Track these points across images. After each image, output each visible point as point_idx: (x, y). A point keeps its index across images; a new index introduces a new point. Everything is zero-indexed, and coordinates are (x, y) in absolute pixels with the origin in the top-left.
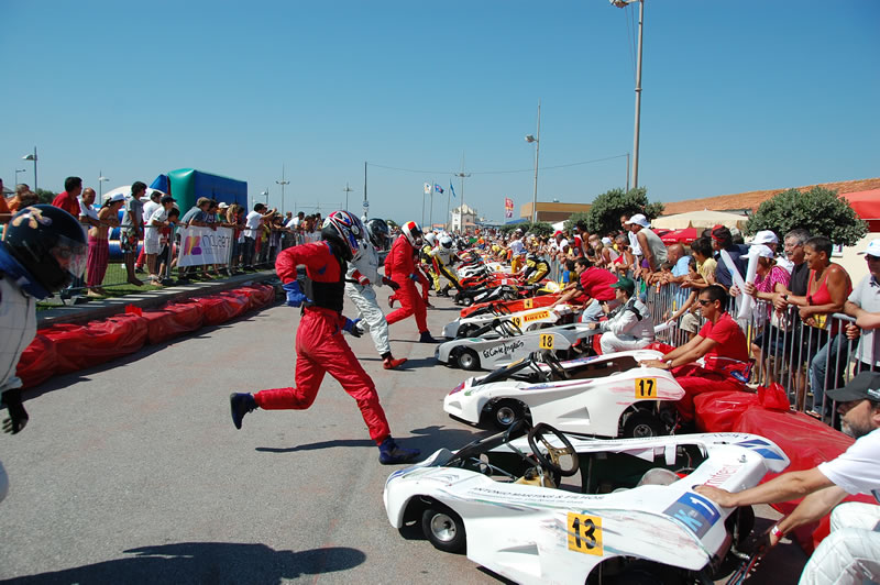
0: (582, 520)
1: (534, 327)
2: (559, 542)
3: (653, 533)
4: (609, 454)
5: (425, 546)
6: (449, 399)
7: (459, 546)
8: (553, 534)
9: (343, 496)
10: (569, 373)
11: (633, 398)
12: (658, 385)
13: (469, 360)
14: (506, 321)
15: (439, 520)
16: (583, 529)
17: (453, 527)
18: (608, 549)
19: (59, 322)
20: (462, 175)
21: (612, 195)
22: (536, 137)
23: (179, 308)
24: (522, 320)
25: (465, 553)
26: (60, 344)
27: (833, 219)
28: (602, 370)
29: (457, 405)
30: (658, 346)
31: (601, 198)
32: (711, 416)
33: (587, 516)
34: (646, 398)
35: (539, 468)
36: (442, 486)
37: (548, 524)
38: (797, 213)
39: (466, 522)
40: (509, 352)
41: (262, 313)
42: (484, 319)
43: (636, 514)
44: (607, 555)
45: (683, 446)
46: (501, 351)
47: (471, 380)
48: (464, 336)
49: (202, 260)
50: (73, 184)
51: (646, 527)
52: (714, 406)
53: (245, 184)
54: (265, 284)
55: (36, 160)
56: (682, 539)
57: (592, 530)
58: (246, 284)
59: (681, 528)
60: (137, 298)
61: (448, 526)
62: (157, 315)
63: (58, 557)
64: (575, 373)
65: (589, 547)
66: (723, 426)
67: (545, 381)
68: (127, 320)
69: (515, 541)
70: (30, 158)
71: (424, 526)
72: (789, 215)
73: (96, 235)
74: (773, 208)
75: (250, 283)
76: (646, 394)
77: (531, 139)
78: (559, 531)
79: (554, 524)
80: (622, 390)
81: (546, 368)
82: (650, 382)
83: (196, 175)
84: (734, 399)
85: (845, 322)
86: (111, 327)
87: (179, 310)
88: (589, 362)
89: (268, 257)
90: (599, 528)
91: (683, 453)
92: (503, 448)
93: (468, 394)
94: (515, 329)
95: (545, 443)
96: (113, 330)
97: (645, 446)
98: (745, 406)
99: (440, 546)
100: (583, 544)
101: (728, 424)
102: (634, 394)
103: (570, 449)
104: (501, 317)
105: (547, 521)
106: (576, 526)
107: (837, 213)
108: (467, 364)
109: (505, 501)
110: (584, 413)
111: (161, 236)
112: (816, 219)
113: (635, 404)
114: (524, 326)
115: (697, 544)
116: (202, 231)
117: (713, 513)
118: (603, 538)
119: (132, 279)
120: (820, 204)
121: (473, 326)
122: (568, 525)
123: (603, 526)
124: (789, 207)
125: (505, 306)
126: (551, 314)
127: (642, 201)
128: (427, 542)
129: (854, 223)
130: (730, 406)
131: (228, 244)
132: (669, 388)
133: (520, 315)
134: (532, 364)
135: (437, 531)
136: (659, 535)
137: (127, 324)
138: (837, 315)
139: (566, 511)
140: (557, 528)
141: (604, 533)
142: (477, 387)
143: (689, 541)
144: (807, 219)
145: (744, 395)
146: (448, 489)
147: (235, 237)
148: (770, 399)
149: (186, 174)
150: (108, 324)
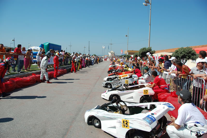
0: (125, 121)
1: (124, 78)
2: (120, 126)
3: (140, 123)
4: (135, 106)
5: (92, 127)
6: (102, 94)
7: (100, 127)
8: (119, 124)
9: (76, 116)
10: (130, 89)
11: (143, 94)
12: (149, 91)
13: (109, 86)
14: (118, 77)
15: (96, 121)
16: (125, 123)
17: (99, 123)
18: (130, 127)
19: (16, 77)
20: (111, 44)
21: (144, 49)
22: (128, 35)
24: (121, 77)
25: (101, 128)
26: (17, 82)
27: (191, 54)
28: (137, 88)
29: (104, 96)
30: (151, 83)
31: (141, 49)
32: (160, 98)
33: (126, 120)
34: (146, 94)
35: (119, 109)
36: (96, 113)
37: (118, 122)
38: (183, 53)
39: (101, 121)
40: (118, 84)
41: (63, 75)
42: (113, 77)
43: (136, 119)
44: (130, 129)
45: (151, 105)
46: (116, 84)
47: (108, 90)
48: (108, 81)
50: (19, 46)
51: (139, 122)
52: (161, 96)
53: (61, 46)
54: (65, 69)
55: (14, 41)
56: (146, 125)
57: (127, 123)
58: (60, 69)
59: (146, 122)
60: (35, 72)
61: (98, 122)
62: (39, 75)
63: (11, 128)
64: (131, 89)
65: (126, 127)
66: (163, 100)
67: (124, 90)
68: (32, 76)
69: (111, 126)
70: (13, 40)
71: (92, 122)
72: (181, 53)
74: (178, 52)
75: (61, 68)
76: (146, 93)
77: (126, 36)
78: (120, 123)
79: (119, 122)
80: (141, 92)
81: (124, 88)
82: (147, 91)
83: (49, 44)
84: (166, 95)
85: (190, 77)
86: (28, 78)
88: (134, 86)
89: (66, 63)
90: (128, 122)
91: (151, 106)
92: (111, 105)
93: (106, 93)
94: (120, 79)
95: (120, 104)
97: (144, 105)
98: (168, 96)
99: (96, 127)
100: (125, 126)
101: (164, 100)
102: (143, 93)
103: (126, 105)
104: (117, 76)
105: (118, 121)
106: (124, 122)
107: (192, 53)
108: (109, 87)
109: (109, 117)
110: (132, 98)
112: (187, 54)
113: (144, 95)
114: (122, 78)
115: (149, 126)
117: (154, 119)
118: (130, 125)
120: (188, 51)
121: (111, 78)
122: (122, 122)
123: (129, 122)
124: (181, 51)
125: (118, 74)
126: (128, 75)
127: (150, 50)
128: (93, 126)
129: (196, 55)
130: (165, 96)
132: (151, 92)
133: (121, 76)
134: (121, 87)
135: (95, 123)
136: (141, 124)
137: (32, 78)
138: (189, 76)
139: (122, 119)
140: (120, 122)
141: (129, 123)
142: (108, 92)
143: (148, 125)
144: (185, 54)
145: (168, 94)
146: (97, 114)
148: (173, 94)
149: (47, 44)
150: (28, 77)
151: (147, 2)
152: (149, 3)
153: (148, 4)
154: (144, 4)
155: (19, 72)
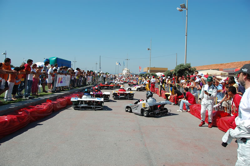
20: (127, 60)
21: (181, 66)
22: (150, 49)
23: (61, 100)
26: (31, 113)
31: (178, 66)
49: (63, 85)
53: (70, 62)
54: (81, 92)
55: (6, 54)
60: (48, 97)
62: (55, 102)
68: (48, 104)
70: (4, 54)
73: (35, 77)
75: (77, 92)
77: (149, 49)
83: (57, 59)
86: (44, 107)
87: (61, 101)
89: (79, 84)
96: (45, 108)
111: (52, 77)
116: (63, 76)
119: (44, 91)
127: (189, 67)
131: (69, 80)
147: (71, 78)
149: (54, 59)
150: (43, 105)
151: (183, 7)
152: (185, 7)
153: (183, 9)
154: (178, 9)
155: (27, 98)
